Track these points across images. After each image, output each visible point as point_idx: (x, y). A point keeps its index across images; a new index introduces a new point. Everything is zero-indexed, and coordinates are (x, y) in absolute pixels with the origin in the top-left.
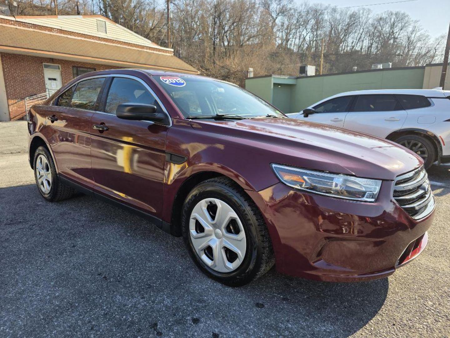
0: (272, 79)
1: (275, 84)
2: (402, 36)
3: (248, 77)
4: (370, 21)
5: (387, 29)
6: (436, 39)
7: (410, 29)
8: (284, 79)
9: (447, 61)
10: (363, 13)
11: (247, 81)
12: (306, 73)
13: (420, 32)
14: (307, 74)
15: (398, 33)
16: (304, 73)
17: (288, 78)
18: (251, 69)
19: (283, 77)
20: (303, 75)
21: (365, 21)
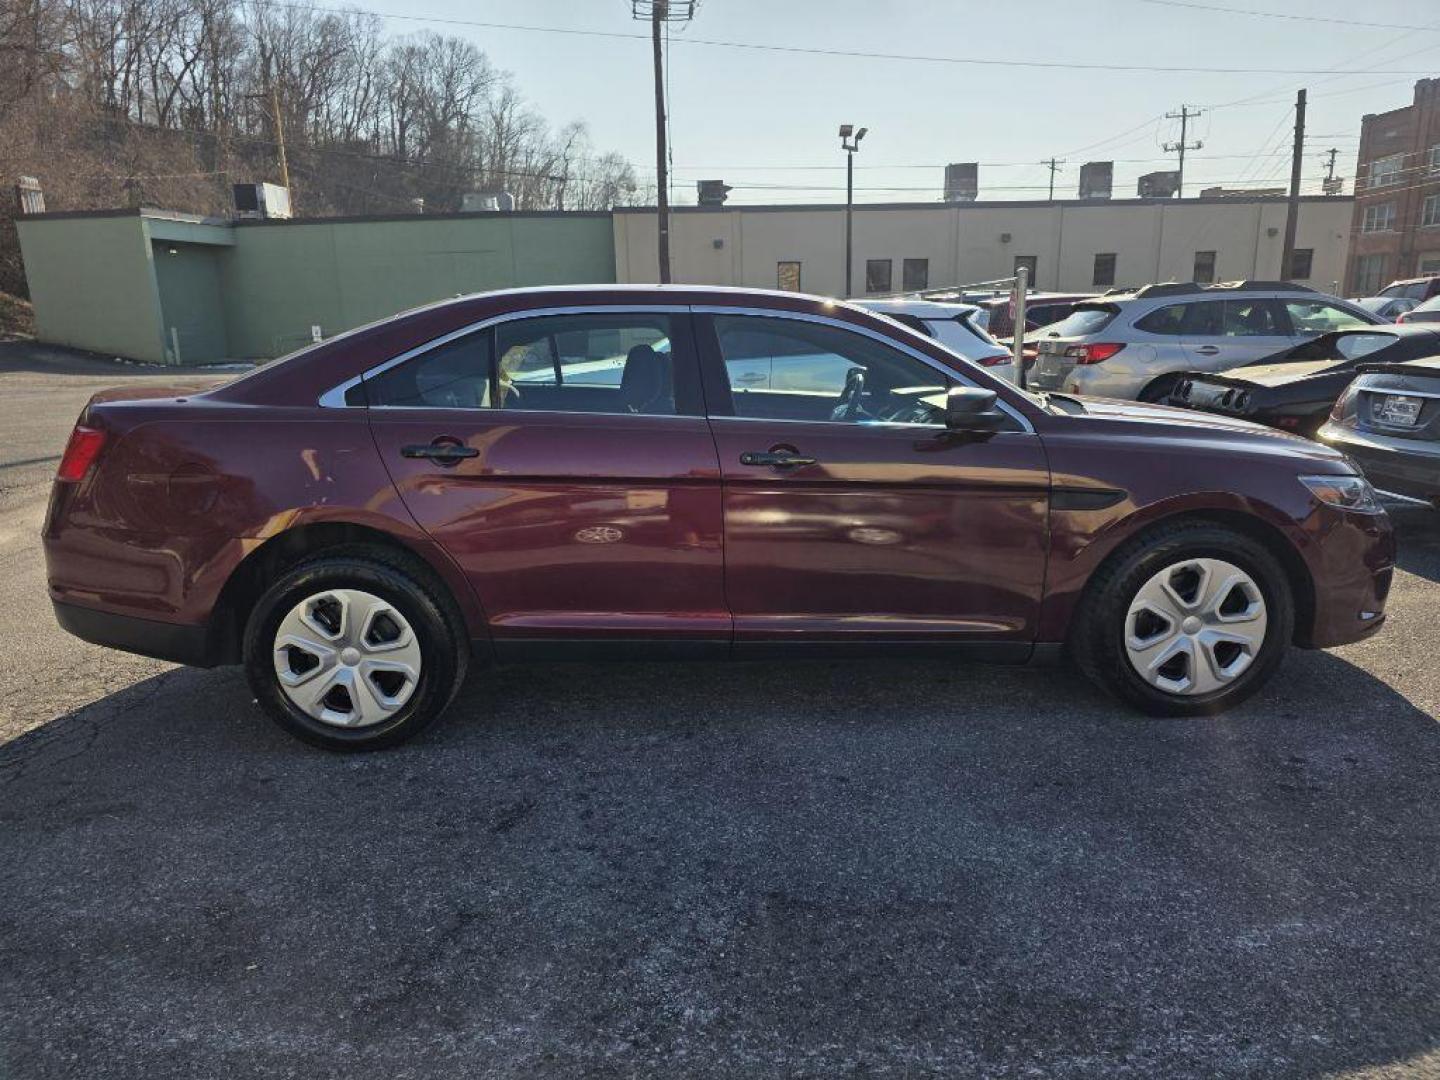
0: (145, 225)
1: (157, 243)
2: (480, 112)
3: (25, 211)
4: (385, 54)
5: (434, 83)
6: (563, 131)
7: (497, 95)
8: (190, 226)
9: (666, 202)
10: (358, 25)
11: (21, 227)
12: (260, 209)
13: (520, 107)
14: (264, 212)
15: (466, 102)
16: (255, 208)
17: (202, 224)
18: (31, 182)
19: (187, 219)
20: (251, 214)
21: (367, 52)
